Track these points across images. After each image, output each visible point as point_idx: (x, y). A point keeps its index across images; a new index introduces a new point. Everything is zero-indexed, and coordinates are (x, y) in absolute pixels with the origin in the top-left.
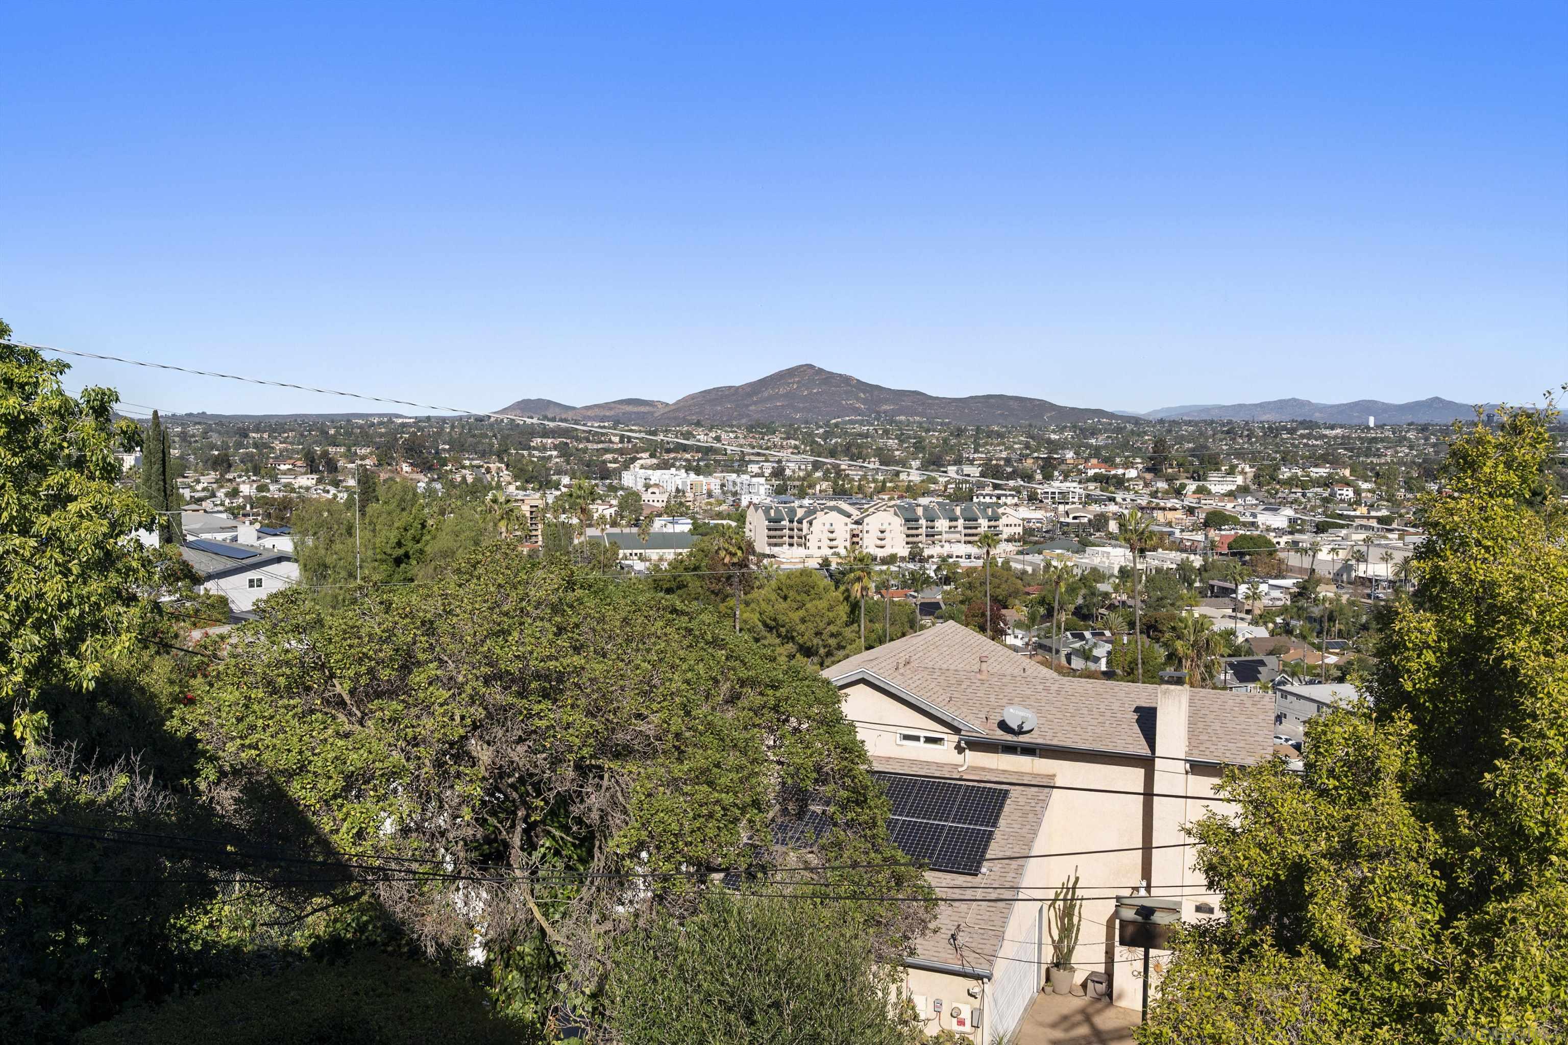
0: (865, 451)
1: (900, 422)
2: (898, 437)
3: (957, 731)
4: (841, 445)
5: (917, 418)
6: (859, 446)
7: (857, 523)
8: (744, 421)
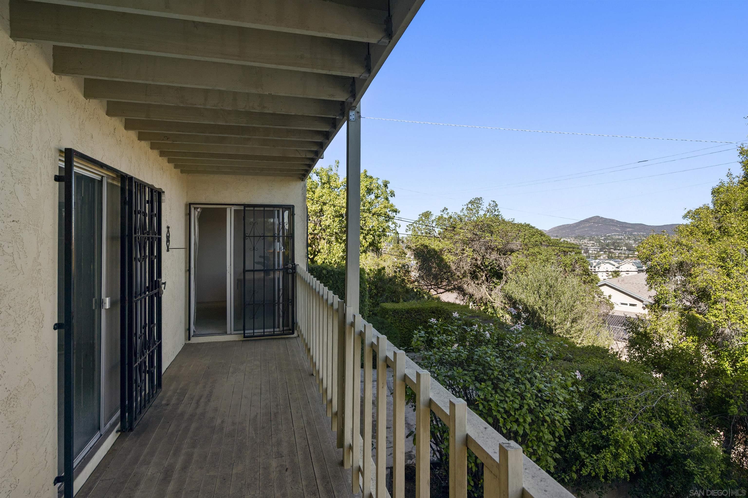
0: (620, 245)
1: (635, 235)
2: (633, 240)
3: (642, 301)
4: (611, 243)
6: (618, 243)
7: (617, 268)
8: (573, 235)
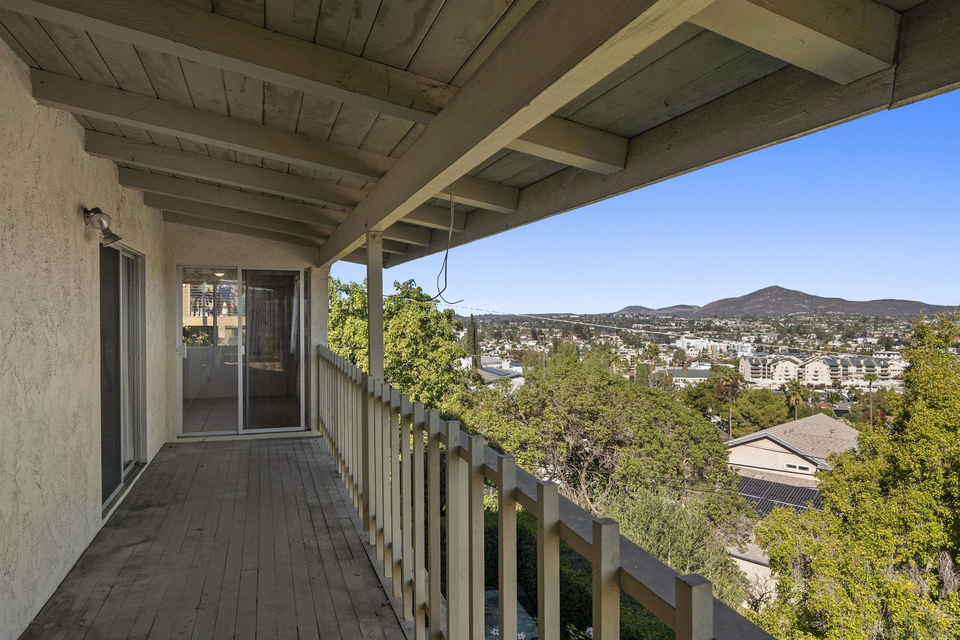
0: (808, 330)
1: (829, 315)
2: (827, 323)
3: (816, 464)
4: (794, 327)
5: (839, 313)
6: (805, 328)
7: (801, 367)
8: (740, 315)
